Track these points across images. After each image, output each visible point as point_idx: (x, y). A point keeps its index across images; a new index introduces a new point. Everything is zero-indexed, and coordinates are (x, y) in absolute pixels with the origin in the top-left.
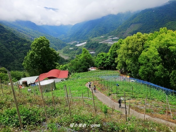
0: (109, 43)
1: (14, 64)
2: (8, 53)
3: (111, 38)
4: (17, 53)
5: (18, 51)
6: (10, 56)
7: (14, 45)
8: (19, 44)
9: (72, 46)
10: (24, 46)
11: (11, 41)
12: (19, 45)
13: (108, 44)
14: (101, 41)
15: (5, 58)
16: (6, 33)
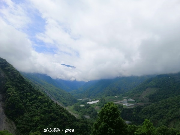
0: (125, 104)
1: (23, 117)
2: (20, 105)
3: (126, 100)
4: (29, 106)
5: (30, 104)
6: (21, 108)
7: (28, 97)
8: (34, 96)
9: (83, 103)
10: (37, 99)
11: (26, 93)
12: (33, 98)
13: (123, 106)
14: (115, 101)
15: (15, 110)
16: (24, 85)
